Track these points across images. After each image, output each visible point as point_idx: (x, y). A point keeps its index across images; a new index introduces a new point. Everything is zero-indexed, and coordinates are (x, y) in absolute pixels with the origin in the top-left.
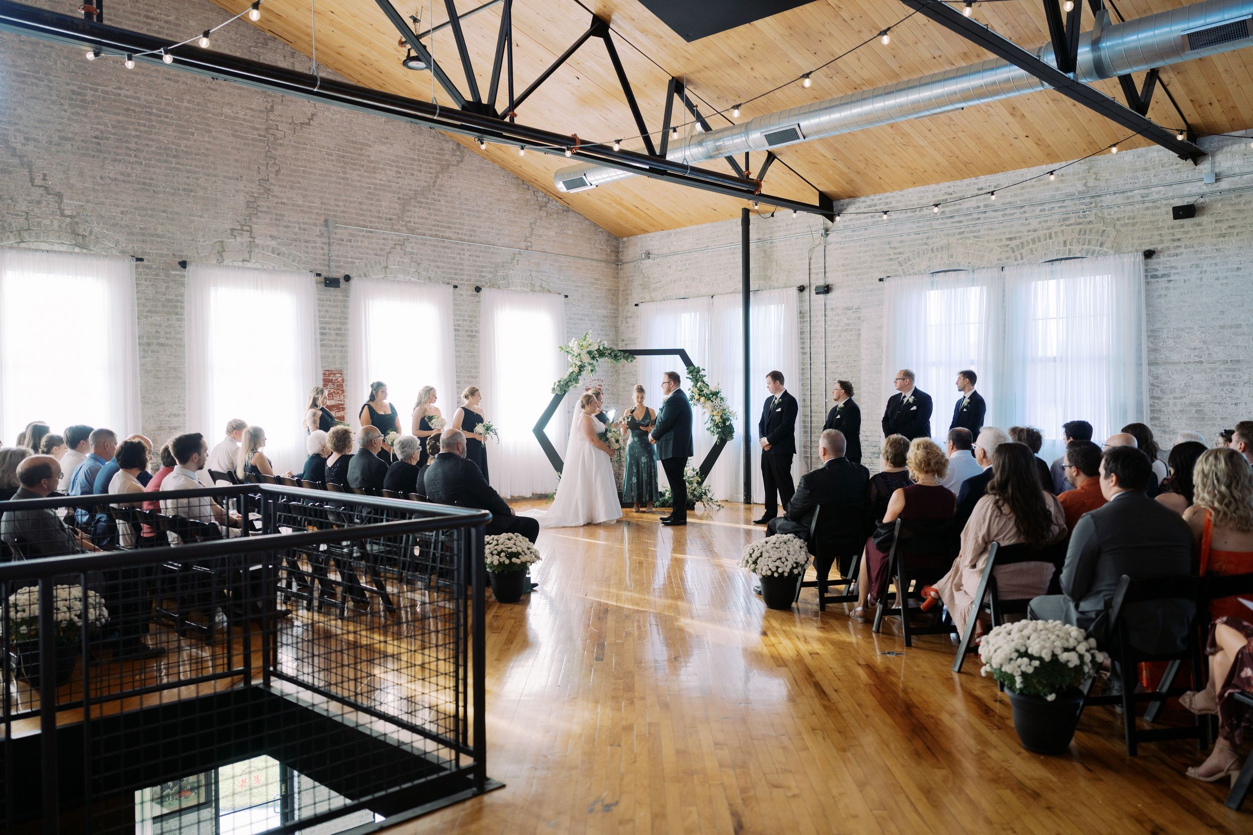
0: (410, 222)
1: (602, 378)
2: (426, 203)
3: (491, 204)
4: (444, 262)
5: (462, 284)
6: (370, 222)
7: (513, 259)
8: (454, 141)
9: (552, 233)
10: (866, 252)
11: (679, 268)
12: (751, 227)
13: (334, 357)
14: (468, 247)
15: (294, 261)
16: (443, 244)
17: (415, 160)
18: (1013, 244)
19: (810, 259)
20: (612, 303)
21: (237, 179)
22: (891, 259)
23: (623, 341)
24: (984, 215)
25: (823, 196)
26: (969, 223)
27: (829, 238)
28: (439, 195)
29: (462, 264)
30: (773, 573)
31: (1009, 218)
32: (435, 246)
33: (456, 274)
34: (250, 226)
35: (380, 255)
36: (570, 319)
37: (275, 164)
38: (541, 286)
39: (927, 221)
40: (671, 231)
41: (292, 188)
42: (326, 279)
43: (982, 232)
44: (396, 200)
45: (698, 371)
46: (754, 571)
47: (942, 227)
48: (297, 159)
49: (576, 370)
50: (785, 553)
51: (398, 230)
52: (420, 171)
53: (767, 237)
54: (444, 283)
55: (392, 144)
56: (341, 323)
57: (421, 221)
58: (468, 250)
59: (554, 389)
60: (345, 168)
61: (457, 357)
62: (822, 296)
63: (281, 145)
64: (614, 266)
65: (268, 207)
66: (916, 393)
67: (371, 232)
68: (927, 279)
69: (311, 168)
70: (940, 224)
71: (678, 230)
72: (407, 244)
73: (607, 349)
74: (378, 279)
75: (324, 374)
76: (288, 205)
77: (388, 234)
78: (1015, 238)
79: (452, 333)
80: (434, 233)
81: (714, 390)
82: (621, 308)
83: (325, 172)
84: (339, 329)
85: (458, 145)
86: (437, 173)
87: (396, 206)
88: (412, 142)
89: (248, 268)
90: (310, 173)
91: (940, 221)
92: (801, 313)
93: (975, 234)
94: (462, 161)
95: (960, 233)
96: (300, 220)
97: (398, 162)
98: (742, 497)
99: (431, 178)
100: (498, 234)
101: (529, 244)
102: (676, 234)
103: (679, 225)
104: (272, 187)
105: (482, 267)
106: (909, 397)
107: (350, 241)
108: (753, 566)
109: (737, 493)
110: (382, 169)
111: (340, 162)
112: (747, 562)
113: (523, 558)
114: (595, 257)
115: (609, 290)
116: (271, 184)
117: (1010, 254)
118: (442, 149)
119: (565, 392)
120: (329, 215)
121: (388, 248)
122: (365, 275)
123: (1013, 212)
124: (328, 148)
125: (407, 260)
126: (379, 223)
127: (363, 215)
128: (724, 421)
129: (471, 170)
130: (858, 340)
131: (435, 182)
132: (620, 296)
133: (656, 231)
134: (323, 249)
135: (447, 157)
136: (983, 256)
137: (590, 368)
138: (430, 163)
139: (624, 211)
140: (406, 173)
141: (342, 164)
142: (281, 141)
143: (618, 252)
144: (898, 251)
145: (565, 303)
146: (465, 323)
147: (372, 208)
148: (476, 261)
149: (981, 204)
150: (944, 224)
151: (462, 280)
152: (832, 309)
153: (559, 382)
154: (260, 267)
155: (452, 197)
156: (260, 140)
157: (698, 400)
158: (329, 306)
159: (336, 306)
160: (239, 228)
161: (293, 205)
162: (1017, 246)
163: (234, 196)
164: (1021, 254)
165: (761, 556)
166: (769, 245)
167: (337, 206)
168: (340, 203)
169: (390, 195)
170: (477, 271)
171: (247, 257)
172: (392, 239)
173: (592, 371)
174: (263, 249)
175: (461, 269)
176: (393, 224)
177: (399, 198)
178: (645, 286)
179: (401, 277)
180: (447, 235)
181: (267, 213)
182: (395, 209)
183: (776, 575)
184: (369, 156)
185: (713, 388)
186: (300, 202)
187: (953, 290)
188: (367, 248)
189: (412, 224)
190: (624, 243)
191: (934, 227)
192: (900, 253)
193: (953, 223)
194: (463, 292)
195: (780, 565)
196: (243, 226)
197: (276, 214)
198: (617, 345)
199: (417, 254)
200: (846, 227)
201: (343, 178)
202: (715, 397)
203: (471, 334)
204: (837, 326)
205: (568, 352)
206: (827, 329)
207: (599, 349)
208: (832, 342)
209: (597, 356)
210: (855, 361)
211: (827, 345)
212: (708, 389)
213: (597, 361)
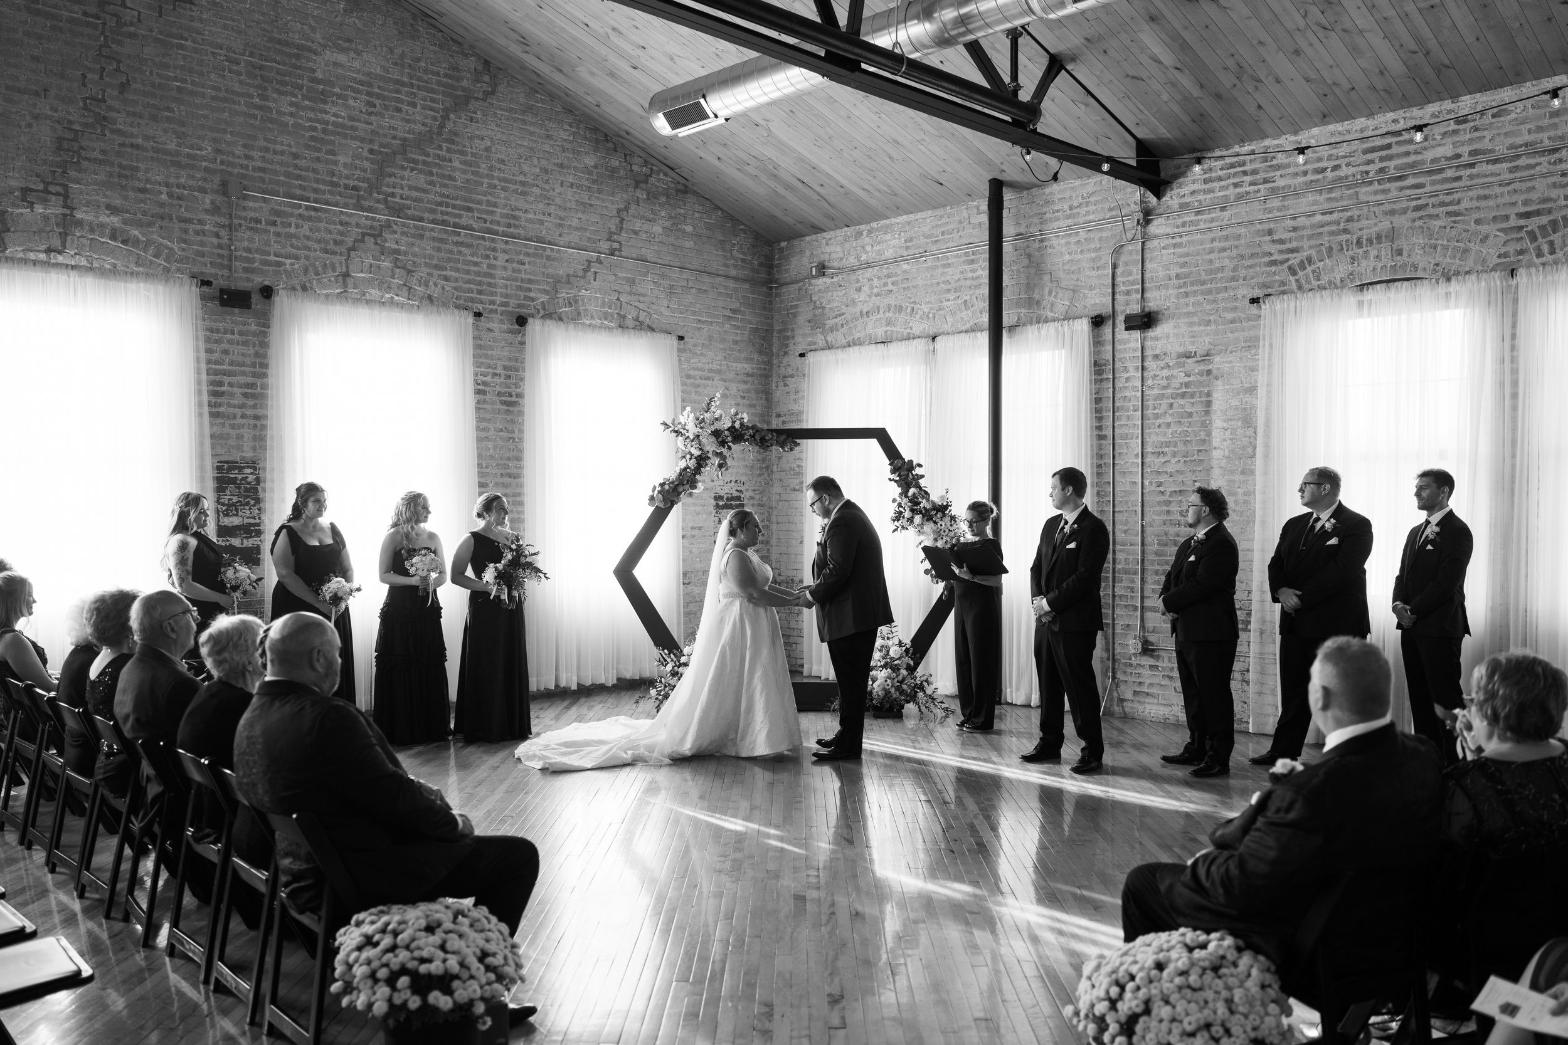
0: (393, 195)
1: (744, 479)
2: (425, 163)
3: (546, 171)
4: (458, 270)
5: (491, 311)
6: (315, 191)
7: (586, 271)
8: (479, 57)
9: (657, 229)
10: (1224, 250)
11: (875, 291)
12: (1005, 213)
13: (240, 437)
14: (503, 246)
15: (156, 256)
16: (456, 239)
17: (403, 84)
18: (1533, 223)
19: (1114, 267)
20: (761, 352)
21: (37, 94)
22: (1274, 263)
23: (778, 416)
24: (1469, 172)
25: (1142, 147)
26: (1439, 187)
27: (1153, 229)
28: (449, 150)
29: (491, 276)
31: (1526, 173)
32: (441, 240)
33: (480, 292)
34: (65, 187)
35: (334, 253)
36: (689, 377)
37: (118, 70)
38: (637, 319)
39: (1349, 187)
40: (862, 227)
41: (154, 118)
42: (222, 291)
43: (1465, 204)
44: (366, 154)
45: (911, 467)
47: (1380, 197)
48: (167, 66)
49: (692, 463)
51: (370, 209)
52: (414, 105)
53: (1033, 230)
54: (457, 307)
55: (359, 53)
56: (254, 375)
57: (414, 194)
58: (505, 251)
59: (652, 498)
60: (265, 89)
61: (480, 440)
62: (1136, 334)
63: (132, 35)
64: (765, 289)
65: (103, 152)
66: (1341, 512)
67: (315, 209)
68: (1350, 299)
69: (193, 83)
70: (1376, 193)
71: (874, 225)
72: (387, 235)
73: (748, 428)
74: (327, 296)
75: (219, 469)
76: (145, 149)
77: (351, 215)
78: (1538, 213)
79: (471, 399)
80: (439, 217)
81: (940, 502)
82: (775, 361)
83: (222, 95)
84: (253, 386)
85: (487, 63)
86: (447, 110)
87: (367, 164)
88: (398, 52)
89: (57, 265)
90: (192, 93)
91: (1376, 186)
92: (1096, 364)
93: (1450, 208)
94: (493, 93)
95: (1418, 208)
96: (171, 180)
97: (370, 85)
99: (435, 119)
100: (560, 225)
101: (616, 245)
102: (870, 232)
103: (878, 216)
104: (114, 114)
105: (530, 281)
106: (1325, 519)
107: (274, 224)
110: (339, 96)
111: (255, 77)
112: (1102, 1023)
114: (733, 272)
115: (756, 330)
116: (110, 108)
117: (1527, 244)
118: (455, 68)
119: (673, 503)
120: (231, 174)
121: (350, 241)
122: (304, 288)
123: (1532, 161)
124: (229, 49)
125: (387, 264)
126: (331, 193)
127: (299, 177)
129: (511, 110)
130: (1207, 413)
131: (442, 126)
132: (775, 340)
133: (837, 227)
134: (217, 236)
135: (465, 83)
136: (1466, 251)
137: (717, 461)
138: (432, 91)
139: (781, 190)
140: (386, 108)
141: (258, 81)
142: (132, 29)
143: (771, 267)
144: (1289, 246)
145: (679, 350)
146: (496, 379)
147: (318, 166)
148: (519, 271)
149: (1465, 150)
150: (1384, 191)
151: (492, 303)
152: (1156, 357)
153: (662, 485)
154: (84, 262)
155: (473, 155)
156: (88, 24)
157: (911, 520)
158: (230, 342)
159: (245, 343)
160: (41, 187)
161: (157, 151)
162: (1542, 228)
163: (30, 126)
164: (1551, 244)
166: (1037, 245)
167: (247, 157)
168: (256, 154)
169: (355, 144)
170: (520, 288)
171: (57, 243)
172: (358, 225)
173: (720, 466)
174: (92, 231)
175: (490, 285)
176: (359, 198)
177: (371, 151)
178: (816, 323)
179: (374, 293)
180: (464, 221)
181: (101, 162)
182: (364, 170)
184: (314, 71)
185: (935, 497)
186: (172, 146)
187: (1404, 317)
188: (308, 238)
189: (397, 200)
190: (781, 250)
191: (1363, 198)
192: (1292, 251)
193: (1402, 189)
194: (495, 325)
196: (49, 183)
197: (120, 166)
198: (769, 423)
199: (406, 253)
200: (1184, 206)
201: (260, 108)
202: (939, 515)
203: (509, 399)
204: (1165, 388)
205: (676, 432)
206: (1147, 392)
207: (733, 427)
208: (1157, 416)
209: (730, 439)
210: (1199, 451)
211: (1146, 422)
212: (928, 500)
213: (730, 448)
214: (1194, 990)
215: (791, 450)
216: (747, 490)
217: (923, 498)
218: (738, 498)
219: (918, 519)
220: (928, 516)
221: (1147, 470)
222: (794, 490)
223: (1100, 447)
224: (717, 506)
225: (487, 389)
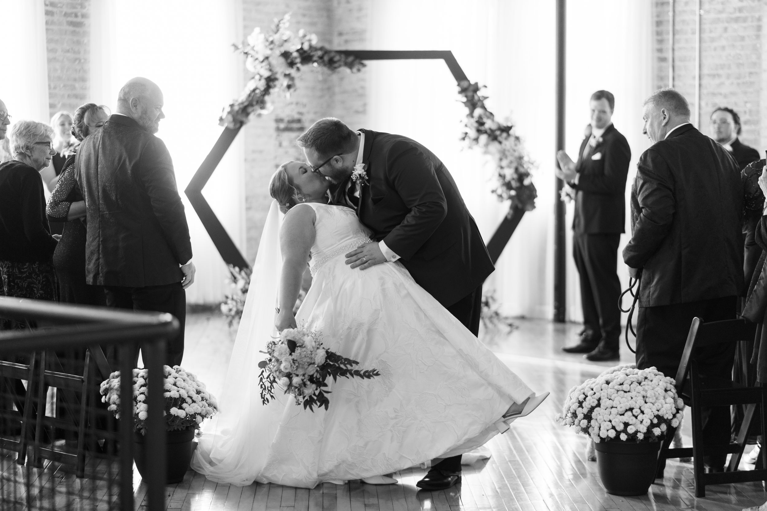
1: (305, 100)
23: (340, 34)
30: (618, 433)
45: (476, 89)
46: (586, 430)
49: (262, 85)
50: (640, 401)
59: (221, 119)
61: (50, 61)
73: (316, 49)
79: (42, 18)
81: (504, 123)
98: (550, 311)
108: (584, 423)
109: (541, 302)
112: (575, 415)
113: (190, 409)
119: (242, 124)
128: (521, 176)
130: (758, 37)
137: (285, 82)
153: (232, 106)
157: (476, 140)
165: (599, 405)
173: (289, 87)
183: (623, 437)
185: (501, 119)
195: (632, 420)
202: (504, 135)
203: (75, 20)
204: (720, 12)
205: (246, 53)
206: (705, 16)
207: (302, 49)
208: (713, 40)
209: (298, 60)
210: (751, 73)
211: (704, 45)
212: (493, 120)
213: (298, 69)
214: (625, 392)
215: (359, 70)
216: (308, 113)
217: (488, 118)
218: (299, 121)
219: (484, 138)
220: (493, 136)
221: (704, 91)
222: (357, 112)
223: (660, 69)
224: (278, 129)
225: (55, 10)
